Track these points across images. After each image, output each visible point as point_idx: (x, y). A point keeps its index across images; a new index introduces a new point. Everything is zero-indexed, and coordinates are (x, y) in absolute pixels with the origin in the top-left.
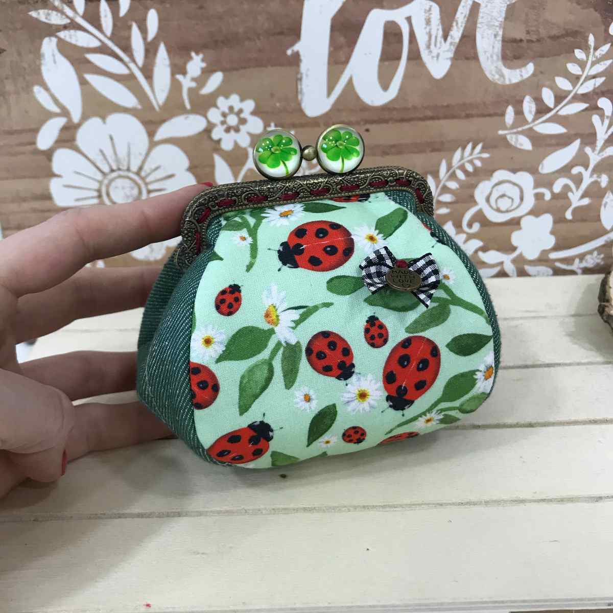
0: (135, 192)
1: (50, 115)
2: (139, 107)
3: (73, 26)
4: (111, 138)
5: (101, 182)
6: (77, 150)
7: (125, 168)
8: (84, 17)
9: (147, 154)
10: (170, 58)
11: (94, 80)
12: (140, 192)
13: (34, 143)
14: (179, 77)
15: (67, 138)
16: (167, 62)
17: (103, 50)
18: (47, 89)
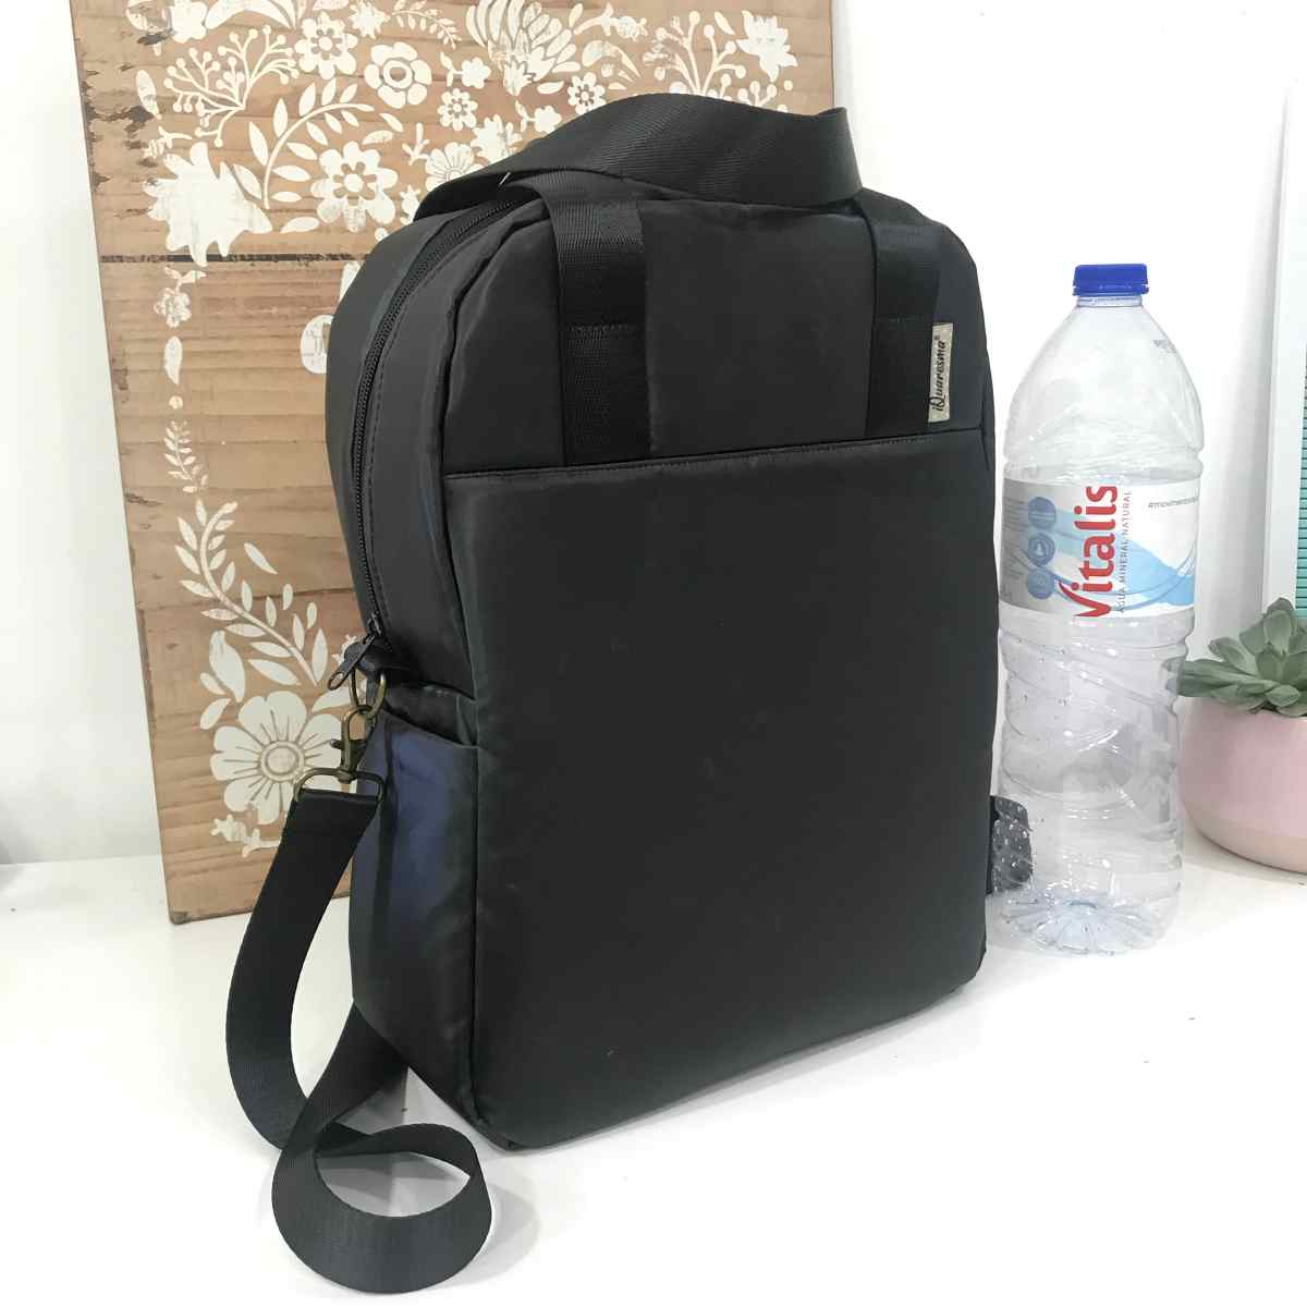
0: (294, 759)
1: (215, 697)
2: (299, 684)
3: (241, 620)
4: (272, 713)
5: (260, 754)
6: (240, 727)
7: (284, 738)
8: (252, 612)
9: (305, 725)
10: (328, 642)
11: (257, 664)
12: (297, 760)
13: (197, 724)
14: (334, 656)
15: (230, 717)
16: (325, 644)
17: (267, 638)
18: (213, 674)
